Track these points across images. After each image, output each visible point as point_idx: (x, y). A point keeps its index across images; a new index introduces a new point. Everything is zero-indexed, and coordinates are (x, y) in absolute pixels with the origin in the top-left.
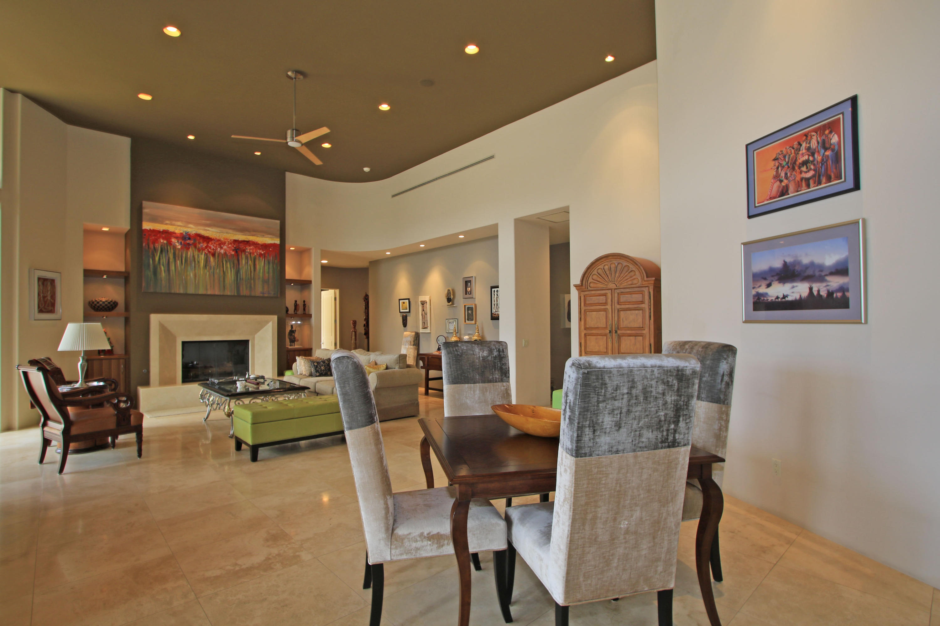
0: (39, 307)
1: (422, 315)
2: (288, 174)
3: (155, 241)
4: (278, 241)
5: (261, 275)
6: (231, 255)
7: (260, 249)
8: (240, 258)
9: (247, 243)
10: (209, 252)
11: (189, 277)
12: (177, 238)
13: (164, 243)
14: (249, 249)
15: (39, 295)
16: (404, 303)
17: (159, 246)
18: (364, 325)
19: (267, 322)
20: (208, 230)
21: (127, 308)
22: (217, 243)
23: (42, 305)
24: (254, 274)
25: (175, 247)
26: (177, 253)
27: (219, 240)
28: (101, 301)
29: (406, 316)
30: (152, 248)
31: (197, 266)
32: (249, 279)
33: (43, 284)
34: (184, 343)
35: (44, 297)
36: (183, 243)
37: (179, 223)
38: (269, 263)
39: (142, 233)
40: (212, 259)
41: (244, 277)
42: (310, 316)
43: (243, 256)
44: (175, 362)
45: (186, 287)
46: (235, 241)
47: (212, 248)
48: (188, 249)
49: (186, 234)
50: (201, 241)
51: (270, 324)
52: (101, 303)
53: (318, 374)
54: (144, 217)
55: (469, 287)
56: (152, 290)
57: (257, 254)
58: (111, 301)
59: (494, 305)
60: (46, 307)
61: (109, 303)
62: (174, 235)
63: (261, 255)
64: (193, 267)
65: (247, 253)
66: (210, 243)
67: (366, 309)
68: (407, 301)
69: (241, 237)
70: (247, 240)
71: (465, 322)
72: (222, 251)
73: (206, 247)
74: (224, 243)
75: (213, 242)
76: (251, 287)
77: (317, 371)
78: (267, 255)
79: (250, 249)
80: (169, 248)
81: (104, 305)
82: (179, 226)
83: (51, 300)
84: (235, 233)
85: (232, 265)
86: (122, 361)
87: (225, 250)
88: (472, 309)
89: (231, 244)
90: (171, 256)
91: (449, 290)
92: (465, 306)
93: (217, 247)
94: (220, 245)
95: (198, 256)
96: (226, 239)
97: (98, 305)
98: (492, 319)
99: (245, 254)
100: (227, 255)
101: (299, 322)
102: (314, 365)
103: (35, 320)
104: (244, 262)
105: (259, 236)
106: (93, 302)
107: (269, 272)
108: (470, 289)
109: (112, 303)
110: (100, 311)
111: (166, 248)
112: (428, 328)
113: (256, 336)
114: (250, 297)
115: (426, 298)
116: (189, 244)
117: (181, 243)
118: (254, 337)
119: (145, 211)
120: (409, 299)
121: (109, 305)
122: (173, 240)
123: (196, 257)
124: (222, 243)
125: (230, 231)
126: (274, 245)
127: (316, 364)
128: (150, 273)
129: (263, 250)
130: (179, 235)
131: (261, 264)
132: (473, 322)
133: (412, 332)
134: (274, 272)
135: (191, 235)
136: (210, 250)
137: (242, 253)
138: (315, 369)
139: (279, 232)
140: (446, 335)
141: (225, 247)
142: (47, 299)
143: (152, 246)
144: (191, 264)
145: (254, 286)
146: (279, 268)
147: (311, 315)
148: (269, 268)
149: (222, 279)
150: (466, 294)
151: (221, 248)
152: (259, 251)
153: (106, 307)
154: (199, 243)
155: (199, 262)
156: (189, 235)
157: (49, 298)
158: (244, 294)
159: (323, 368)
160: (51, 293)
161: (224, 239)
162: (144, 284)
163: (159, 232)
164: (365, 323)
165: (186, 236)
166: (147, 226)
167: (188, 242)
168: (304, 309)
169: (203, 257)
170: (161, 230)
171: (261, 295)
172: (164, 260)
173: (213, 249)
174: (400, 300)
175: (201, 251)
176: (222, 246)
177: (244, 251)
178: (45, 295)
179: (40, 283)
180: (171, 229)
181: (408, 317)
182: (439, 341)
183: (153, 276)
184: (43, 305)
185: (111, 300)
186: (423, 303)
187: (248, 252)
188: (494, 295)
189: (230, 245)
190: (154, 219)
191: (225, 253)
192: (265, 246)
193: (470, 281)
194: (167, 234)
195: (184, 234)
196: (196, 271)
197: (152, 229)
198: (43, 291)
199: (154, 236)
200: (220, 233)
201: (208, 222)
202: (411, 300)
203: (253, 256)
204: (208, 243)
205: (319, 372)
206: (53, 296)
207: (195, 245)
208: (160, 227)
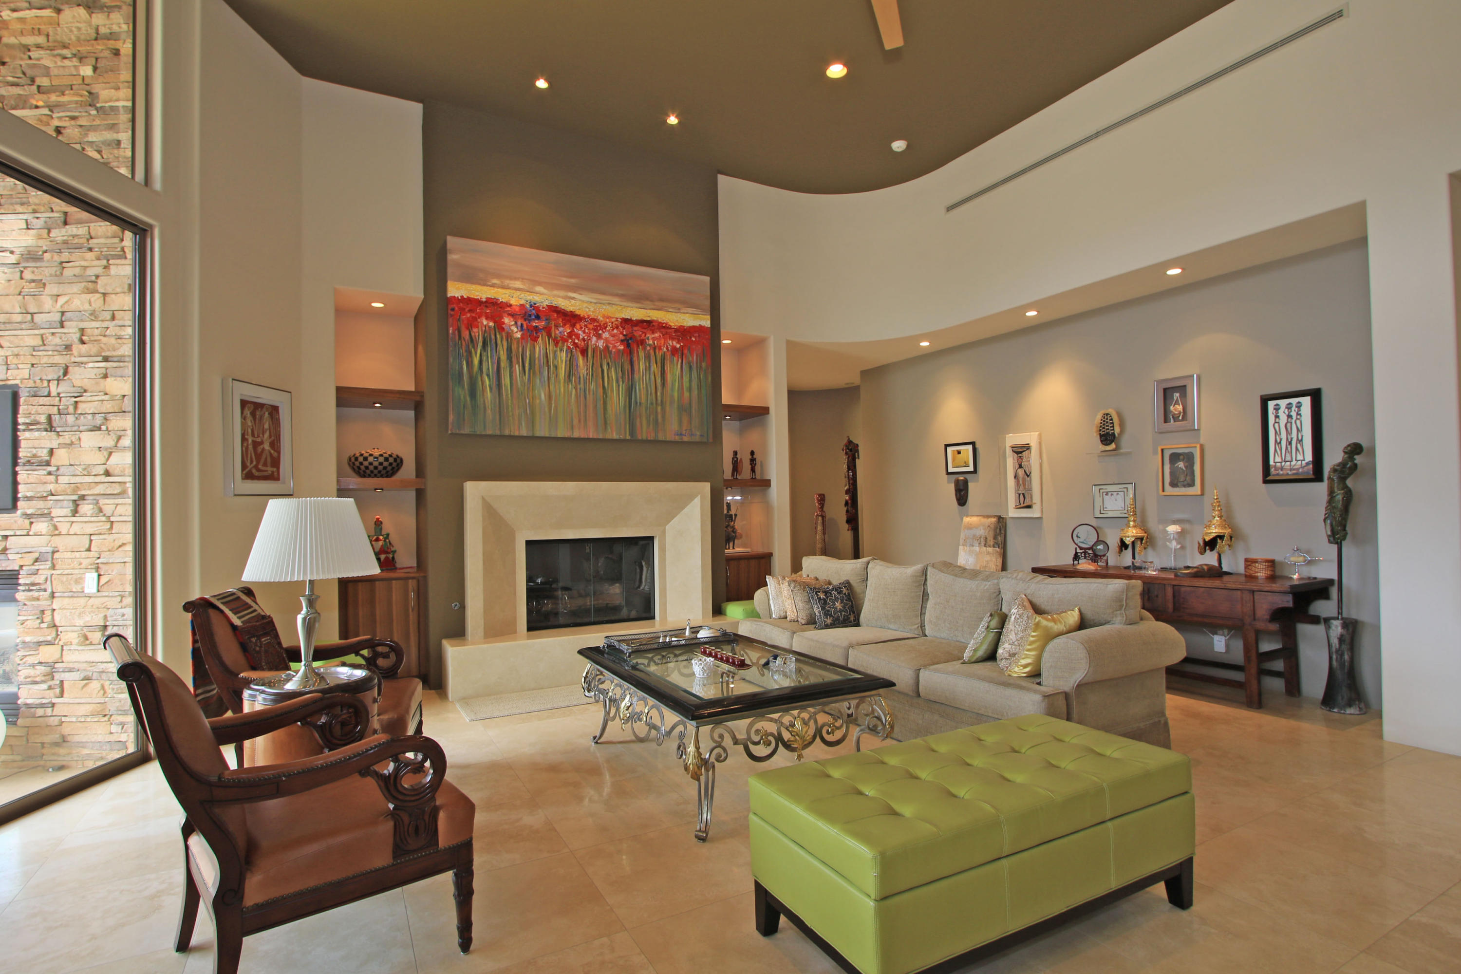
0: (244, 466)
1: (1016, 477)
2: (721, 178)
3: (472, 324)
4: (706, 322)
5: (676, 394)
6: (619, 351)
7: (673, 339)
8: (635, 359)
9: (647, 324)
10: (575, 345)
11: (538, 401)
12: (512, 315)
13: (489, 327)
14: (651, 338)
15: (244, 439)
16: (959, 452)
17: (480, 333)
18: (846, 504)
19: (691, 498)
20: (573, 298)
21: (420, 471)
22: (591, 326)
23: (252, 462)
24: (662, 394)
25: (509, 336)
26: (514, 347)
27: (594, 320)
28: (371, 455)
29: (966, 482)
30: (467, 337)
31: (552, 377)
32: (652, 404)
33: (253, 414)
34: (528, 543)
35: (256, 444)
36: (525, 326)
37: (518, 284)
38: (690, 368)
39: (447, 306)
40: (581, 360)
41: (643, 401)
42: (767, 483)
43: (642, 354)
44: (513, 585)
45: (532, 423)
46: (626, 321)
47: (581, 337)
48: (535, 339)
49: (531, 306)
50: (560, 321)
51: (697, 501)
52: (371, 459)
53: (829, 621)
54: (450, 270)
55: (1177, 403)
56: (467, 430)
57: (667, 348)
58: (391, 456)
59: (1278, 443)
60: (260, 466)
61: (386, 459)
62: (509, 309)
63: (674, 351)
64: (546, 378)
65: (648, 348)
66: (578, 326)
67: (849, 469)
68: (970, 447)
69: (636, 313)
70: (648, 319)
71: (1163, 491)
72: (601, 344)
73: (570, 335)
74: (604, 327)
75: (583, 324)
76: (657, 421)
77: (827, 614)
78: (686, 351)
79: (654, 339)
80: (498, 336)
81: (376, 464)
82: (517, 289)
83: (272, 452)
84: (625, 304)
85: (620, 374)
86: (412, 584)
87: (606, 340)
88: (1189, 458)
89: (617, 328)
90: (503, 356)
91: (1107, 414)
92: (1162, 450)
93: (590, 333)
94: (596, 329)
95: (555, 352)
96: (609, 317)
97: (366, 463)
98: (1266, 482)
99: (644, 349)
100: (610, 353)
101: (739, 498)
102: (819, 599)
103: (235, 495)
104: (642, 367)
105: (671, 310)
106: (356, 459)
107: (690, 389)
108: (1180, 408)
109: (391, 460)
110: (369, 476)
111: (493, 337)
112: (1034, 506)
113: (667, 527)
114: (656, 442)
115: (1030, 438)
116: (536, 329)
117: (522, 325)
118: (664, 532)
119: (452, 257)
120: (973, 444)
121: (386, 464)
122: (507, 320)
123: (551, 356)
124: (600, 326)
125: (616, 300)
126: (700, 329)
127: (822, 596)
128: (461, 393)
129: (678, 343)
130: (517, 309)
131: (674, 370)
132: (1196, 490)
133: (988, 517)
134: (700, 388)
135: (541, 308)
136: (577, 341)
137: (638, 346)
138: (823, 608)
139: (707, 303)
140: (1094, 523)
141: (606, 335)
142: (263, 449)
143: (466, 334)
144: (541, 373)
145: (663, 417)
146: (710, 379)
147: (770, 481)
148: (690, 381)
149: (600, 405)
150: (1166, 421)
151: (599, 337)
152: (671, 344)
153: (380, 468)
154: (556, 326)
155: (556, 367)
156: (537, 309)
157: (267, 446)
158: (644, 437)
159: (838, 605)
160: (270, 436)
161: (604, 316)
162: (451, 418)
163: (479, 302)
164: (847, 498)
165: (530, 310)
166: (455, 290)
167: (535, 324)
168: (753, 470)
169: (563, 356)
170: (484, 300)
171: (677, 438)
172: (489, 366)
173: (584, 340)
174: (947, 446)
175: (560, 344)
176: (600, 332)
177: (642, 342)
178: (259, 440)
179: (247, 412)
180: (502, 296)
181: (969, 484)
182: (1078, 537)
183: (468, 399)
184: (254, 463)
185: (389, 453)
186: (1020, 451)
187: (649, 345)
188: (1277, 417)
189: (615, 331)
190: (470, 276)
191: (606, 348)
192: (683, 332)
193: (1182, 389)
194: (495, 308)
195: (528, 306)
196: (552, 387)
197: (465, 297)
198: (253, 431)
199: (470, 311)
200: (595, 303)
201: (573, 281)
202: (977, 446)
203: (659, 354)
204: (573, 326)
205: (831, 616)
206: (276, 444)
207: (548, 330)
208: (481, 293)
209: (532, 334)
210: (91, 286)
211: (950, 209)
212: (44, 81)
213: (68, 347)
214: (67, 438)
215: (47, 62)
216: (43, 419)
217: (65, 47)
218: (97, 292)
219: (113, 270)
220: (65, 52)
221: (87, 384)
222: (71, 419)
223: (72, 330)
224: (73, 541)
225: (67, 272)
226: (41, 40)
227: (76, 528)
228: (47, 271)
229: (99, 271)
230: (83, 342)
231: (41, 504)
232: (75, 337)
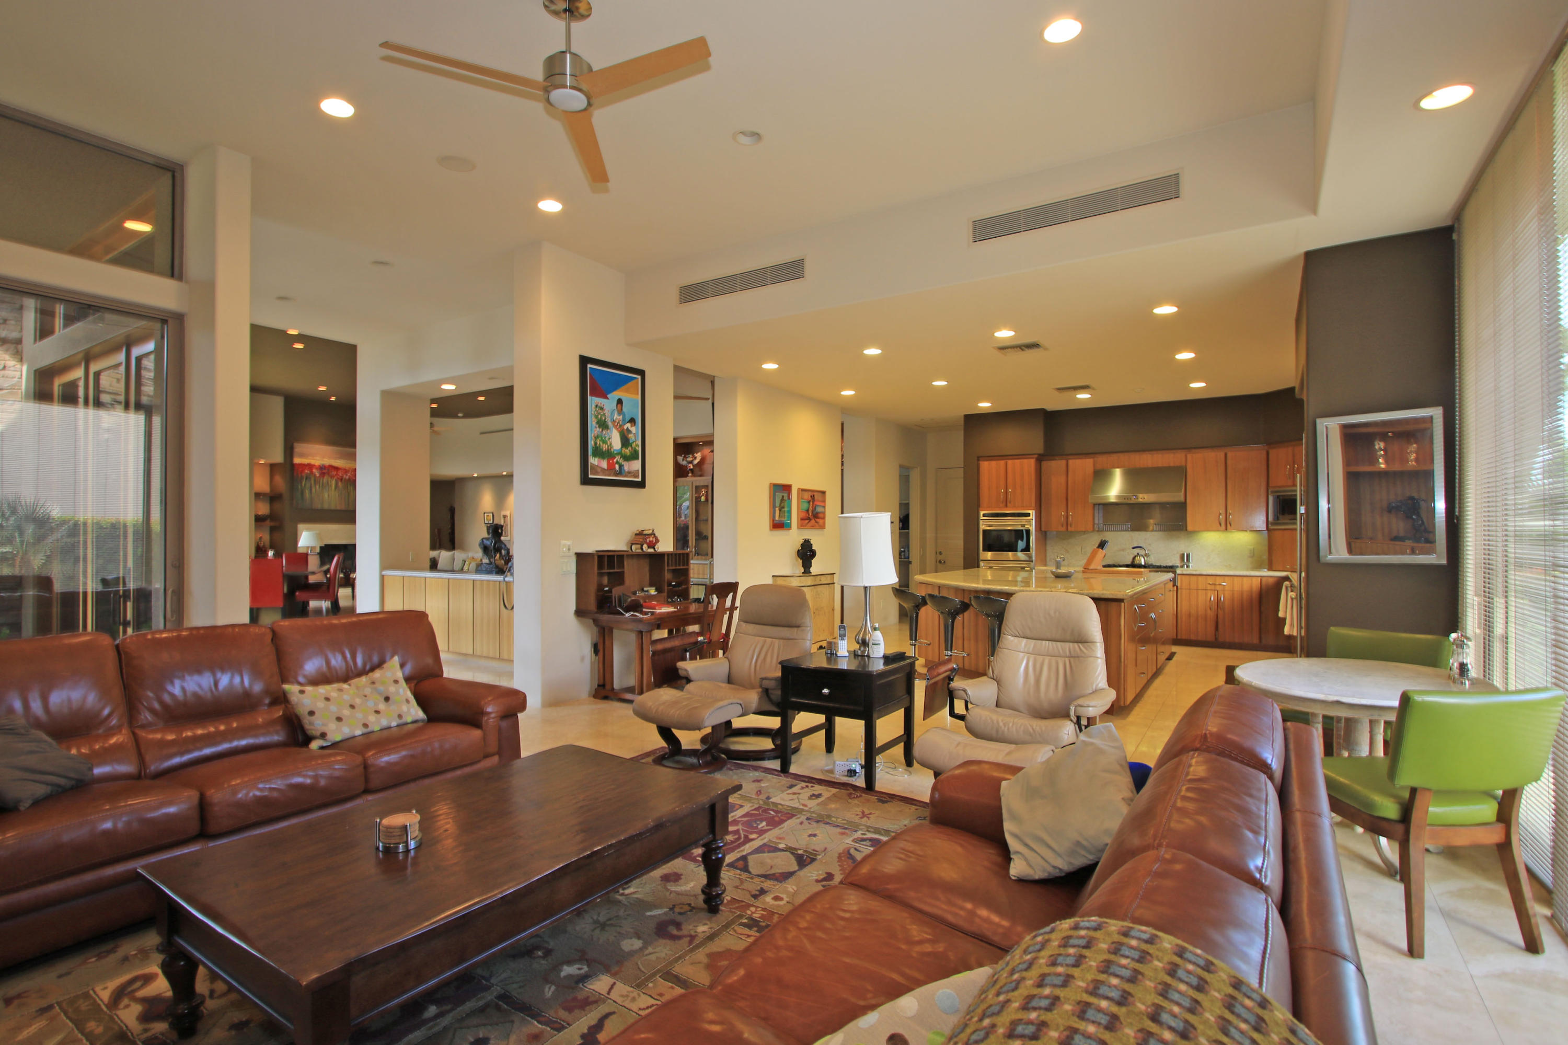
3: (302, 471)
11: (324, 497)
12: (316, 469)
13: (308, 473)
16: (488, 516)
17: (305, 475)
20: (338, 462)
25: (315, 475)
26: (316, 480)
27: (345, 469)
30: (300, 477)
31: (330, 489)
34: (320, 547)
36: (320, 472)
37: (318, 458)
39: (293, 466)
40: (340, 484)
45: (322, 504)
48: (324, 477)
49: (322, 465)
50: (333, 470)
54: (294, 454)
56: (299, 506)
61: (264, 516)
62: (315, 467)
66: (339, 471)
72: (347, 477)
73: (336, 475)
74: (348, 471)
80: (311, 476)
82: (317, 460)
90: (313, 482)
93: (343, 474)
95: (331, 481)
96: (350, 468)
100: (350, 480)
111: (309, 476)
115: (508, 513)
119: (294, 450)
122: (314, 470)
123: (328, 482)
128: (299, 495)
130: (318, 467)
135: (326, 466)
136: (338, 477)
141: (349, 474)
143: (300, 475)
144: (325, 488)
149: (346, 499)
151: (347, 475)
154: (331, 472)
155: (331, 486)
156: (324, 466)
162: (295, 503)
163: (304, 465)
165: (322, 467)
166: (295, 460)
167: (324, 471)
169: (334, 482)
170: (306, 464)
172: (308, 485)
175: (333, 478)
180: (313, 462)
183: (301, 497)
186: (505, 517)
190: (302, 455)
194: (310, 466)
197: (299, 463)
199: (301, 468)
200: (345, 463)
201: (338, 456)
207: (328, 474)
208: (305, 461)
209: (323, 474)
211: (482, 433)
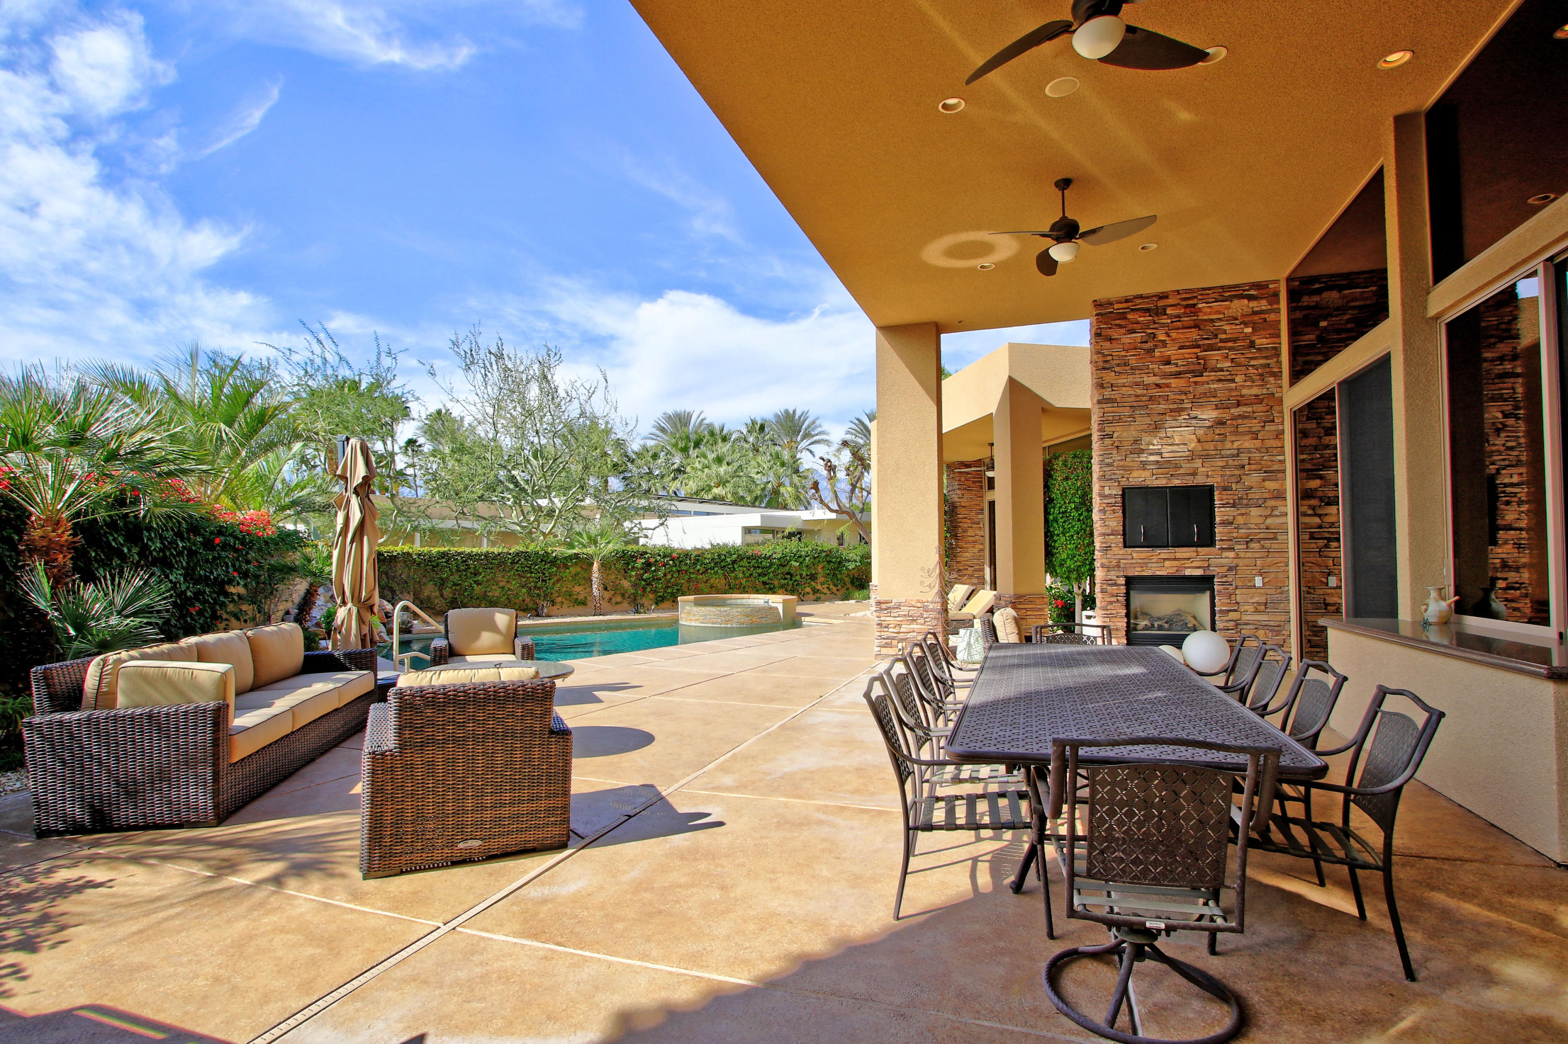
210: (1255, 435)
212: (1224, 336)
213: (1243, 467)
214: (1243, 511)
215: (1227, 327)
216: (1232, 501)
217: (1236, 319)
218: (1257, 439)
219: (1267, 428)
220: (1237, 322)
221: (1254, 485)
222: (1245, 502)
223: (1244, 458)
224: (1247, 561)
225: (1240, 430)
226: (1221, 316)
227: (1249, 555)
228: (1229, 430)
229: (1260, 428)
230: (1249, 464)
231: (1229, 543)
232: (1246, 462)
